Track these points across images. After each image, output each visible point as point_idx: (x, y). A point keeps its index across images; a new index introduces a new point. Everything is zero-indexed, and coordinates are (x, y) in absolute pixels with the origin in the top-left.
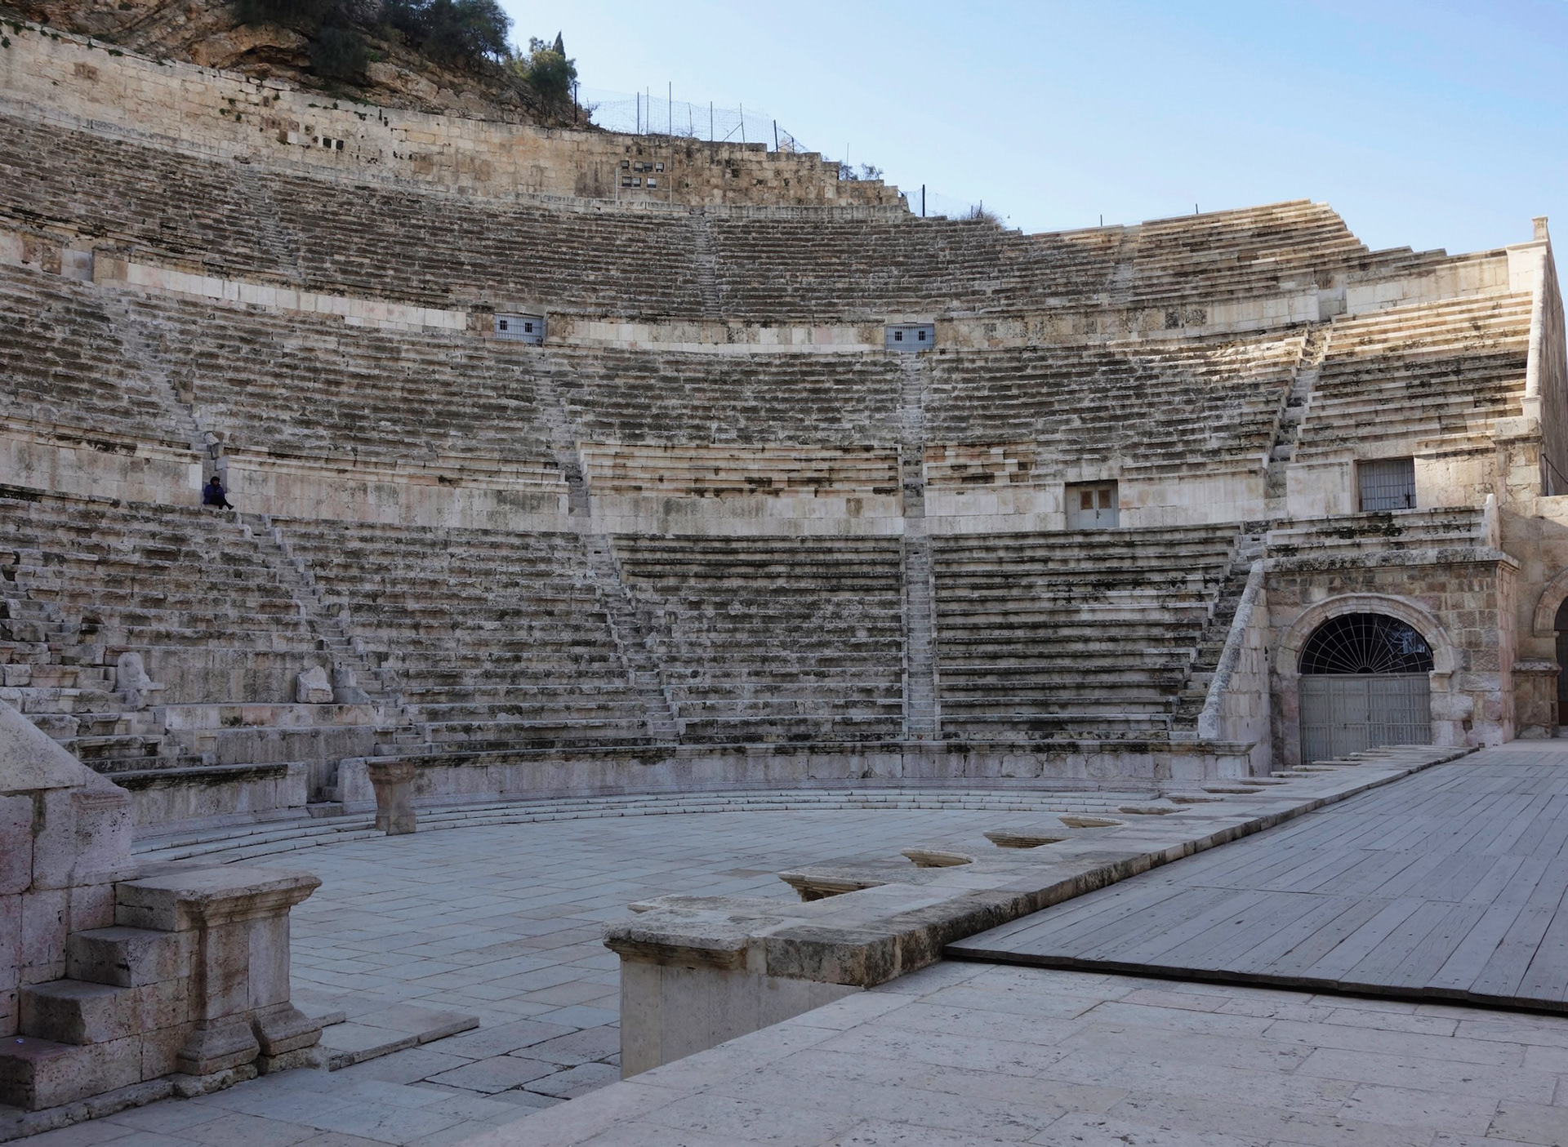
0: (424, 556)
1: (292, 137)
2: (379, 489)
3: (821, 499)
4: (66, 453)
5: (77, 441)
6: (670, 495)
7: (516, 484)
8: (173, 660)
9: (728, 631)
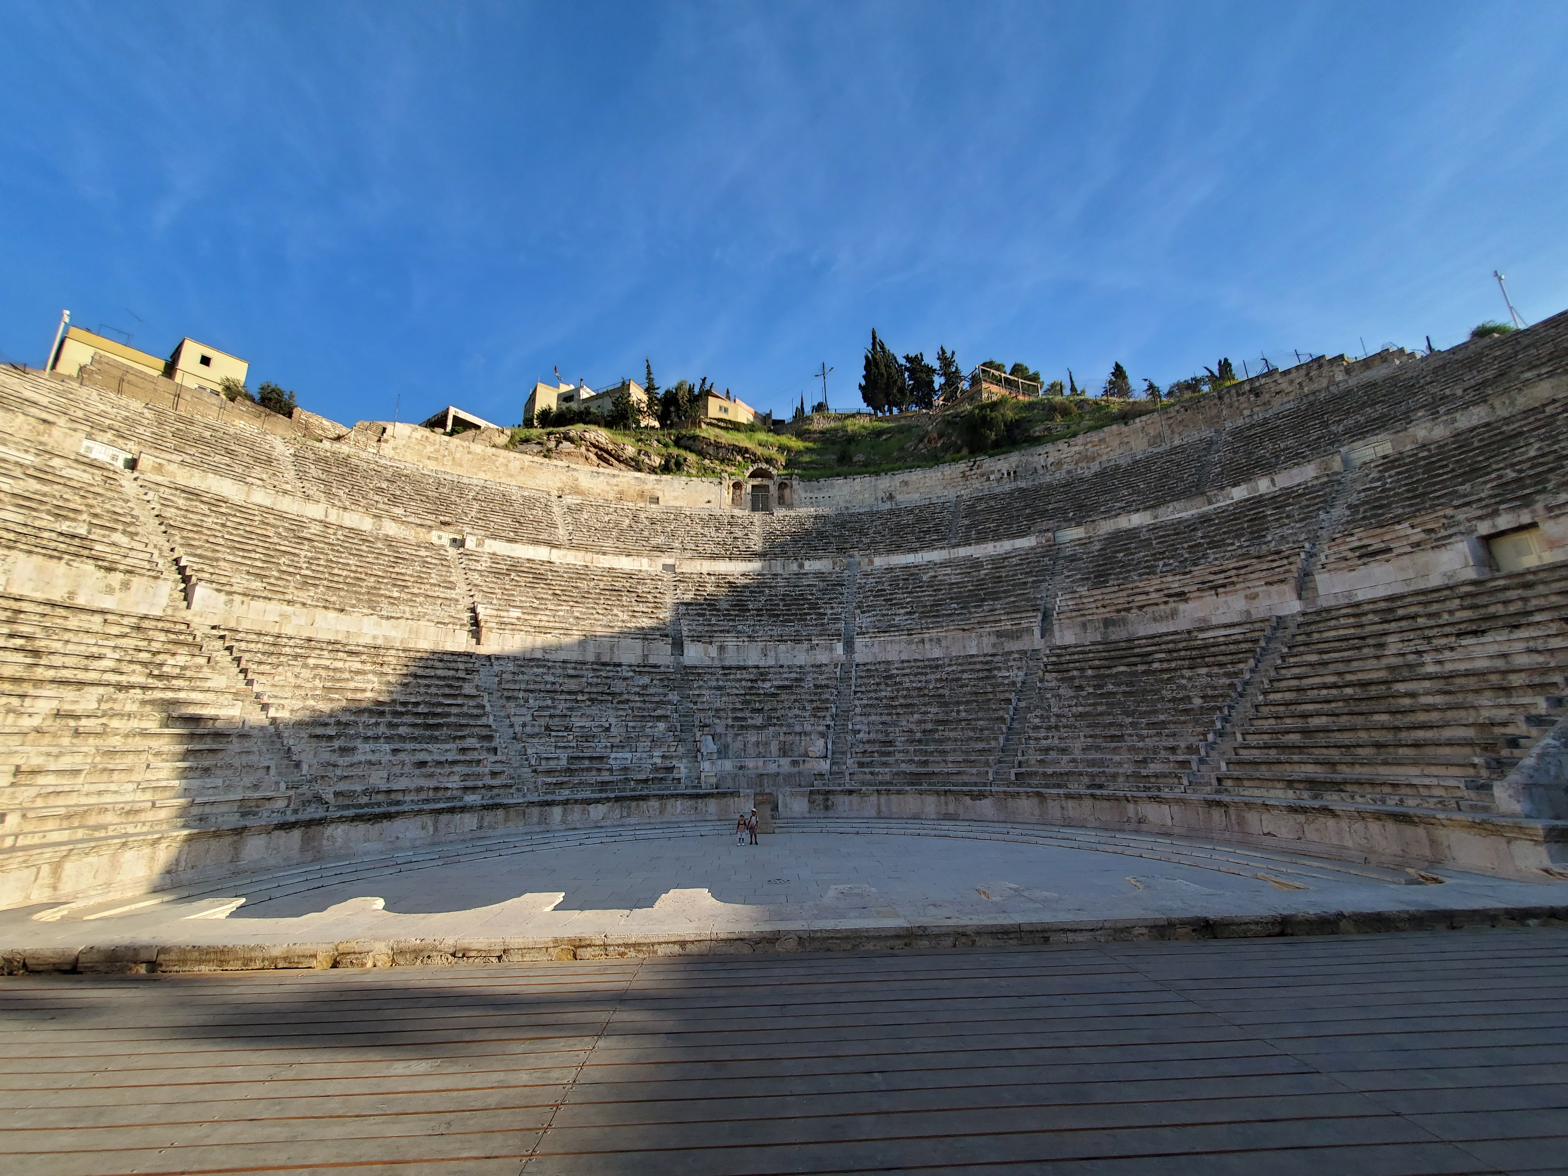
0: (926, 674)
1: (992, 477)
2: (931, 640)
3: (1222, 599)
4: (782, 647)
5: (786, 641)
6: (1107, 615)
7: (1006, 626)
8: (740, 738)
9: (1090, 705)
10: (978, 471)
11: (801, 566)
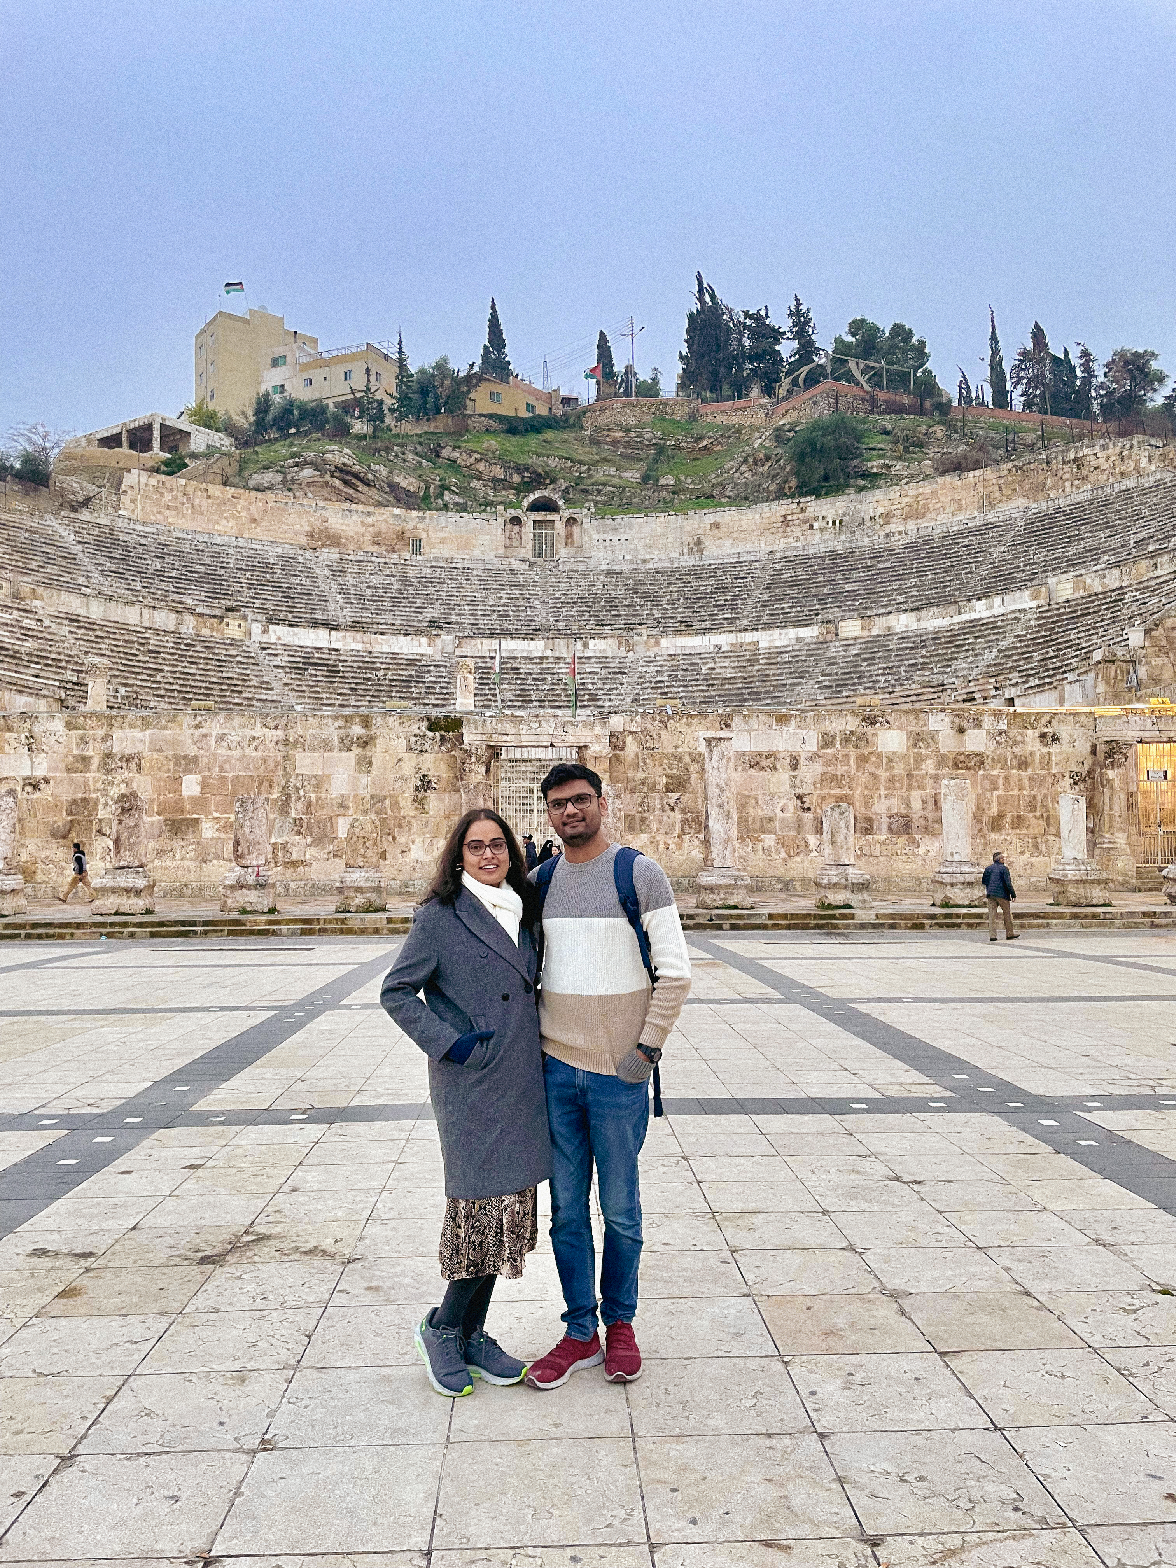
1: (816, 525)
10: (801, 516)
11: (585, 646)
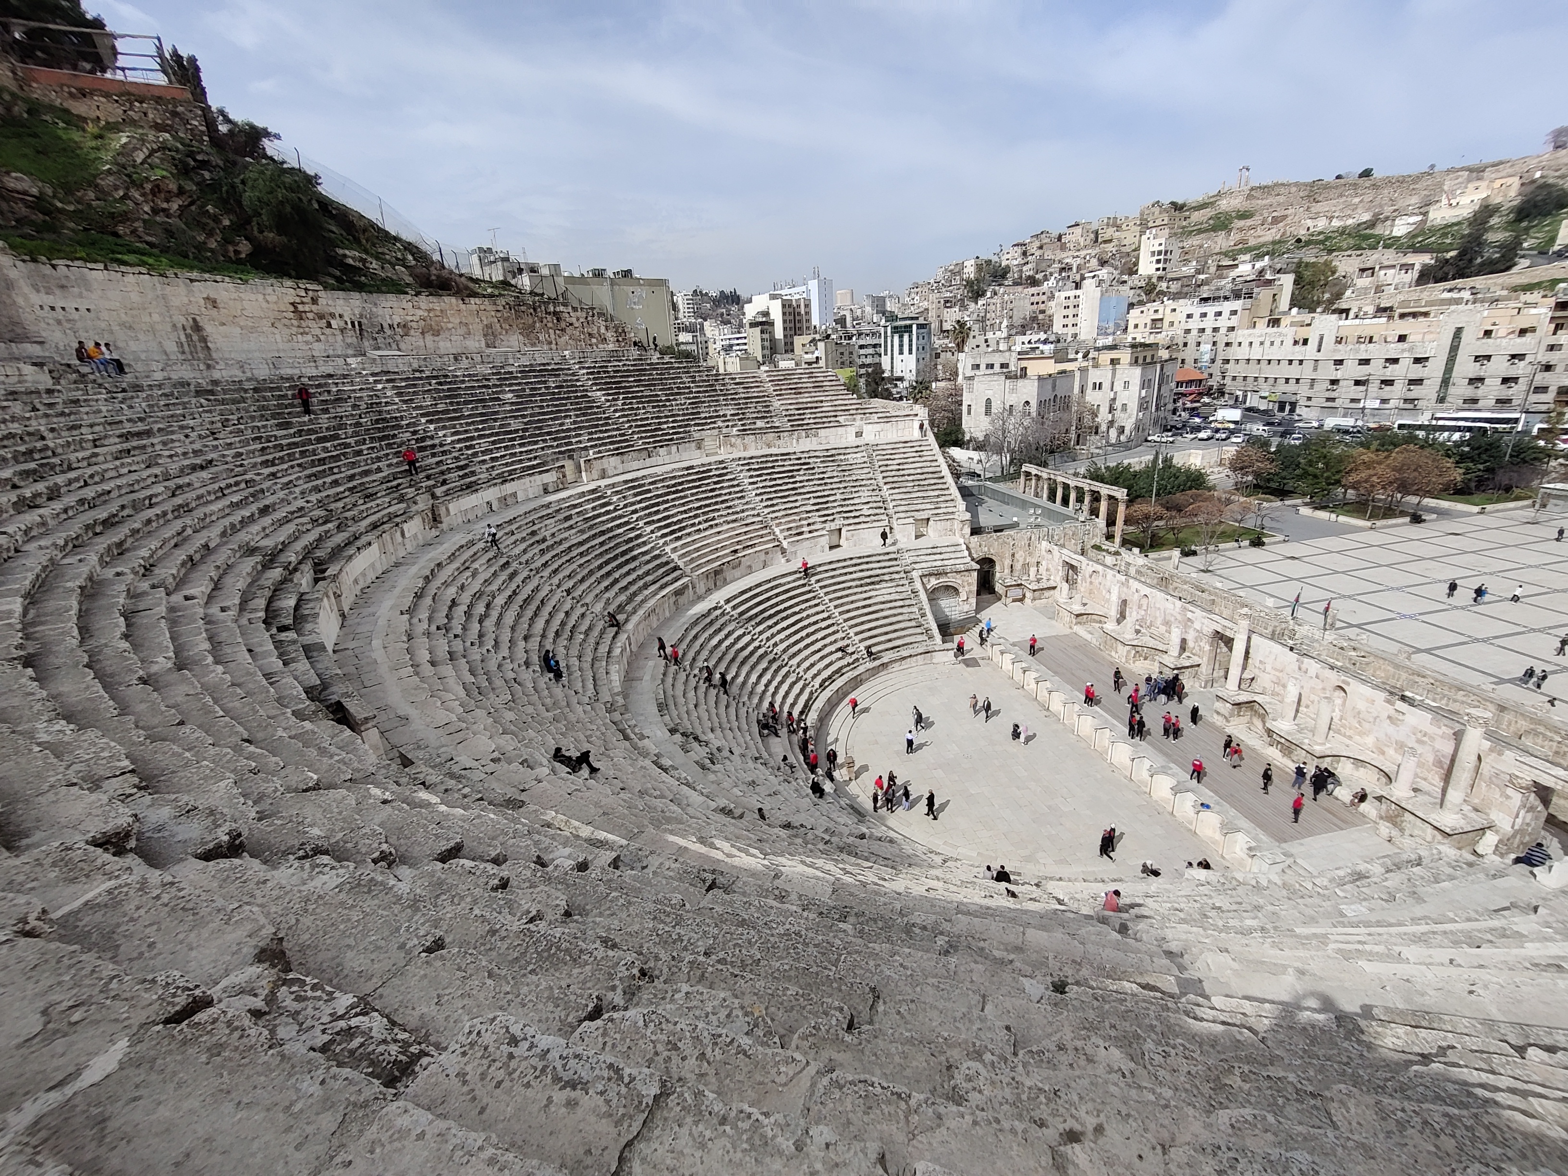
10: (314, 308)
